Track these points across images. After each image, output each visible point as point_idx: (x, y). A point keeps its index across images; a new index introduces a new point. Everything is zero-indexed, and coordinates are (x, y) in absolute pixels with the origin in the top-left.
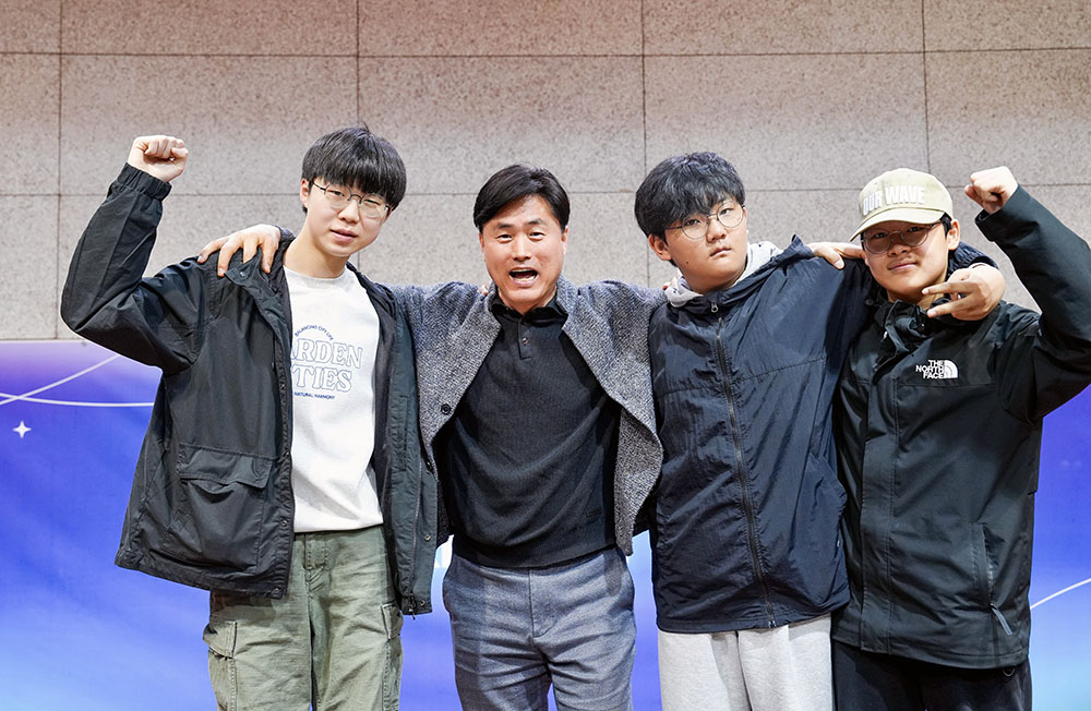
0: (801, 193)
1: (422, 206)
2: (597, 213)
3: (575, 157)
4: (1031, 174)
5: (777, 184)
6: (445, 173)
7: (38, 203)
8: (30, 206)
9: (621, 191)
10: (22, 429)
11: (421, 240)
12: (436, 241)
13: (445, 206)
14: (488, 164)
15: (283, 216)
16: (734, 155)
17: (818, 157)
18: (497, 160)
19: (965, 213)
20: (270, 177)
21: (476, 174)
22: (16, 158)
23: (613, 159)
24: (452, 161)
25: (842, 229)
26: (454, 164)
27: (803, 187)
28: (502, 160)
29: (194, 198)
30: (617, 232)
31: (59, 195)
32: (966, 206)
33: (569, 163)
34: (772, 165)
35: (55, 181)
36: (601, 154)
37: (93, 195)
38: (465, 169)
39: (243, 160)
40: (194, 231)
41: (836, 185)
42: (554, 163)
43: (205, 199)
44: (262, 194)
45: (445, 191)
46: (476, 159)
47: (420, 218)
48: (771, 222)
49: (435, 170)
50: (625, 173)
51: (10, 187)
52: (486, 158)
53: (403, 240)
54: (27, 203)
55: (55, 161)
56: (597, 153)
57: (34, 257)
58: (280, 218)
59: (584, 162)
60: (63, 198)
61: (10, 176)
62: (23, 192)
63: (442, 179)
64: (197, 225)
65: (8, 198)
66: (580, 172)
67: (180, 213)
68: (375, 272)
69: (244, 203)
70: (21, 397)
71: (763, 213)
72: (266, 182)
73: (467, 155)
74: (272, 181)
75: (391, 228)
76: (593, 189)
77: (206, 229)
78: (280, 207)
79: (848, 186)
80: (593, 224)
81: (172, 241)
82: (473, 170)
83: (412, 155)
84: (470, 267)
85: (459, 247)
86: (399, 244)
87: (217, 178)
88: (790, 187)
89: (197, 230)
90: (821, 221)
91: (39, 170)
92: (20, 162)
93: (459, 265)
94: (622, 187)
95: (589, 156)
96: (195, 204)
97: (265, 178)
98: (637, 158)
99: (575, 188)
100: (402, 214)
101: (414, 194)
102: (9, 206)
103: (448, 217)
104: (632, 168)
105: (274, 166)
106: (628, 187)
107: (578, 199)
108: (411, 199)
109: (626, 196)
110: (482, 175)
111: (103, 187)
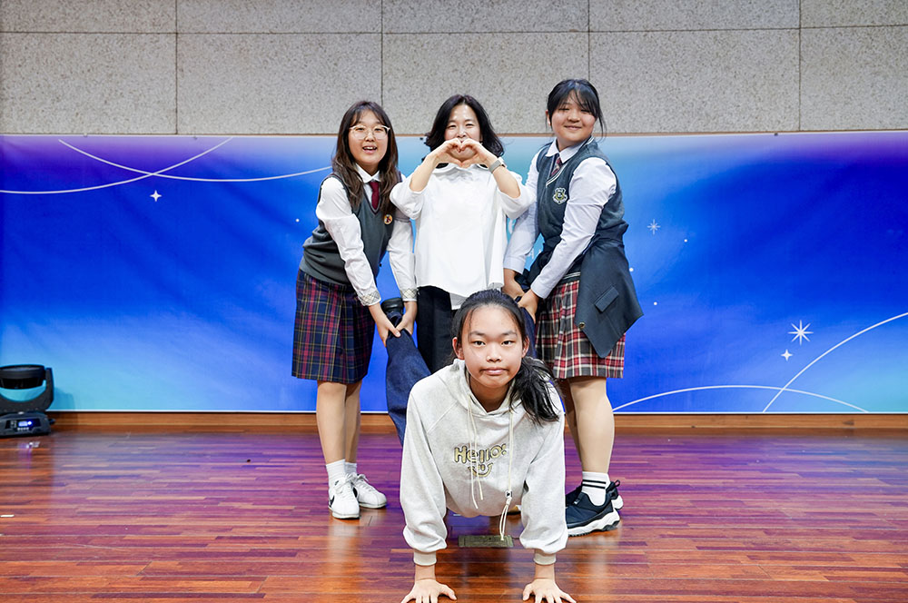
0: (703, 32)
1: (427, 42)
2: (552, 47)
3: (537, 6)
4: (877, 18)
5: (685, 25)
6: (444, 18)
7: (163, 40)
8: (157, 41)
9: (571, 31)
10: (156, 196)
11: (426, 66)
12: (437, 67)
13: (444, 42)
14: (475, 11)
15: (330, 49)
16: (655, 4)
17: (717, 5)
18: (480, 8)
19: (826, 48)
20: (320, 20)
21: (466, 18)
22: (147, 7)
23: (565, 7)
24: (449, 9)
25: (733, 59)
26: (450, 11)
27: (705, 28)
28: (484, 8)
29: (268, 36)
30: (567, 61)
31: (177, 33)
32: (827, 42)
33: (533, 10)
34: (682, 11)
35: (173, 23)
36: (557, 4)
37: (199, 33)
38: (457, 14)
39: (301, 8)
40: (268, 60)
41: (730, 26)
42: (522, 10)
43: (275, 36)
44: (314, 33)
45: (443, 31)
46: (465, 7)
47: (426, 50)
48: (681, 55)
49: (436, 15)
50: (574, 17)
51: (143, 27)
52: (473, 8)
53: (413, 66)
54: (155, 39)
55: (173, 9)
56: (553, 3)
57: (161, 77)
58: (327, 51)
59: (544, 10)
60: (179, 36)
61: (144, 20)
62: (153, 31)
63: (441, 22)
64: (270, 55)
65: (143, 35)
66: (541, 16)
67: (258, 47)
69: (302, 39)
70: (155, 174)
71: (674, 47)
72: (317, 24)
73: (459, 4)
74: (322, 23)
75: (405, 58)
76: (550, 29)
77: (276, 58)
78: (327, 42)
79: (739, 27)
80: (550, 55)
81: (253, 66)
82: (463, 15)
83: (420, 4)
84: (461, 86)
85: (453, 71)
87: (283, 21)
88: (695, 28)
89: (270, 58)
90: (717, 54)
91: (163, 16)
92: (150, 10)
93: (454, 84)
94: (570, 28)
95: (548, 5)
96: (269, 39)
97: (317, 22)
98: (582, 7)
99: (537, 28)
100: (412, 47)
101: (421, 33)
102: (143, 41)
103: (446, 50)
104: (579, 14)
105: (323, 13)
106: (576, 28)
107: (539, 37)
108: (419, 37)
109: (574, 34)
110: (470, 20)
111: (205, 28)
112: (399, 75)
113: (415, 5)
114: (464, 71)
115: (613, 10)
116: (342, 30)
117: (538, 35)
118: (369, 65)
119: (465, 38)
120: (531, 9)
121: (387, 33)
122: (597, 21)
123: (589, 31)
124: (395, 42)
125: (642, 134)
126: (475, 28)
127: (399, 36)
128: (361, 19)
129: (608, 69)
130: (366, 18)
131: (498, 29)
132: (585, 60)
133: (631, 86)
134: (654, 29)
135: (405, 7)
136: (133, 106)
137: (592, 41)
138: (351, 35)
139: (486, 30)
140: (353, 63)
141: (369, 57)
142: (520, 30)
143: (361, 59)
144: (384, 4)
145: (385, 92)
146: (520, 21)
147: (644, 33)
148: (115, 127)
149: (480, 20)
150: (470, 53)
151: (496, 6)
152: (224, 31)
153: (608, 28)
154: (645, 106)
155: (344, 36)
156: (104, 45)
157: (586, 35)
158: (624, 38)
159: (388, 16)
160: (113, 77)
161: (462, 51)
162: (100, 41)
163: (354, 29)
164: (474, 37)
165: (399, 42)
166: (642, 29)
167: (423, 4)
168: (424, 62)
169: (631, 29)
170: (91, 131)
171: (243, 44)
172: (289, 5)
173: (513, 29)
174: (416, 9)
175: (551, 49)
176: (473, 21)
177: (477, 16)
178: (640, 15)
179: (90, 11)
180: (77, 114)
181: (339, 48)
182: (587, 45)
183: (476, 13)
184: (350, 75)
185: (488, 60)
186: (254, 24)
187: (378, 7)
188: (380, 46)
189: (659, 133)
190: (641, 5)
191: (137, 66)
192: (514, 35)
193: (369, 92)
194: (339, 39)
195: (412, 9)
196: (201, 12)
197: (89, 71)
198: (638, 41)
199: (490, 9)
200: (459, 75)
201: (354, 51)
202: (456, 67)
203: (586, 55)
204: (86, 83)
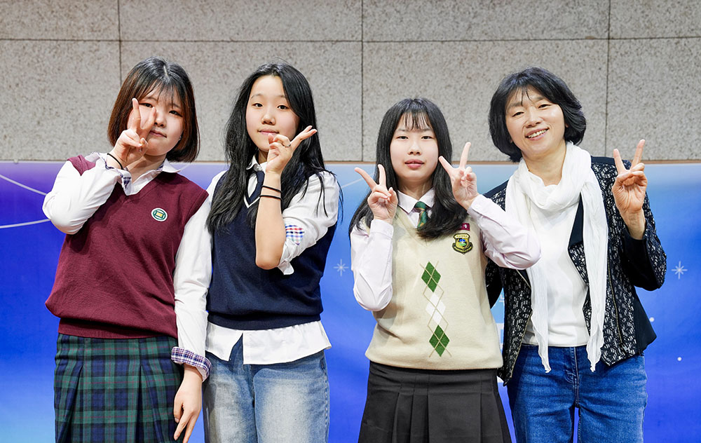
1: (415, 52)
2: (564, 58)
3: (548, 7)
6: (435, 22)
7: (104, 48)
8: (96, 50)
9: (587, 38)
11: (414, 81)
12: (426, 82)
13: (435, 52)
14: (472, 15)
15: (301, 60)
16: (691, 4)
18: (479, 11)
20: (289, 26)
21: (462, 23)
22: (84, 8)
23: (581, 9)
24: (441, 12)
26: (443, 14)
28: (484, 11)
29: (228, 44)
30: (581, 75)
31: (120, 41)
33: (542, 13)
35: (116, 28)
36: (571, 5)
37: (147, 41)
38: (452, 19)
39: (267, 11)
40: (228, 72)
42: (529, 14)
43: (237, 45)
44: (283, 41)
45: (435, 38)
46: (461, 10)
47: (414, 62)
49: (427, 20)
50: (591, 22)
51: (81, 33)
52: (471, 10)
53: (399, 81)
54: (95, 47)
55: (115, 11)
56: (567, 4)
57: (103, 94)
58: (298, 62)
59: (556, 12)
60: (123, 43)
61: (81, 24)
62: (92, 38)
63: (433, 28)
64: (231, 67)
65: (80, 43)
66: (551, 21)
67: (216, 57)
68: (376, 108)
72: (286, 30)
73: (454, 7)
74: (291, 29)
75: (389, 71)
76: (562, 36)
77: (238, 71)
78: (297, 52)
80: (561, 67)
81: (212, 81)
82: (458, 20)
83: (407, 6)
84: (455, 105)
85: (446, 88)
86: (396, 85)
87: (246, 27)
89: (231, 71)
91: (103, 19)
92: (88, 11)
94: (587, 34)
95: (560, 6)
96: (229, 49)
97: (285, 27)
98: (602, 9)
99: (546, 36)
100: (398, 59)
101: (409, 41)
102: (81, 49)
103: (437, 61)
104: (597, 17)
105: (293, 16)
106: (593, 34)
107: (549, 45)
108: (406, 46)
109: (591, 42)
110: (466, 25)
111: (154, 34)
112: (382, 92)
113: (401, 8)
114: (458, 87)
115: (639, 11)
116: (316, 38)
117: (548, 44)
118: (347, 80)
119: (460, 47)
120: (540, 12)
121: (368, 42)
122: (619, 25)
123: (609, 39)
124: (377, 52)
125: (668, 161)
126: (472, 35)
127: (383, 44)
128: (337, 24)
129: (630, 84)
130: (344, 23)
131: (500, 37)
132: (603, 73)
133: (658, 104)
134: (688, 34)
135: (389, 9)
136: (72, 128)
137: (613, 50)
138: (326, 44)
139: (485, 37)
140: (329, 77)
141: (347, 70)
142: (526, 37)
143: (338, 73)
144: (365, 7)
145: (366, 112)
146: (527, 26)
147: (676, 40)
148: (51, 153)
149: (478, 24)
150: (466, 66)
151: (497, 9)
152: (176, 38)
153: (632, 34)
154: (673, 127)
155: (318, 45)
156: (34, 55)
157: (605, 42)
158: (651, 46)
159: (369, 20)
160: (47, 93)
161: (456, 63)
162: (28, 50)
163: (330, 36)
164: (472, 46)
165: (382, 52)
166: (673, 34)
167: (410, 6)
168: (411, 76)
169: (660, 35)
170: (22, 156)
171: (199, 55)
172: (252, 6)
173: (518, 36)
174: (402, 13)
175: (563, 60)
176: (470, 27)
177: (475, 21)
178: (672, 18)
179: (16, 13)
180: (5, 137)
181: (312, 60)
182: (606, 55)
183: (474, 17)
184: (326, 92)
185: (487, 74)
186: (212, 30)
187: (358, 10)
188: (360, 58)
189: (689, 161)
190: (673, 6)
191: (75, 80)
192: (519, 43)
193: (347, 112)
194: (311, 49)
195: (399, 12)
196: (149, 15)
197: (17, 85)
198: (669, 49)
199: (491, 12)
200: (453, 91)
201: (330, 63)
202: (449, 82)
203: (604, 67)
204: (15, 100)
